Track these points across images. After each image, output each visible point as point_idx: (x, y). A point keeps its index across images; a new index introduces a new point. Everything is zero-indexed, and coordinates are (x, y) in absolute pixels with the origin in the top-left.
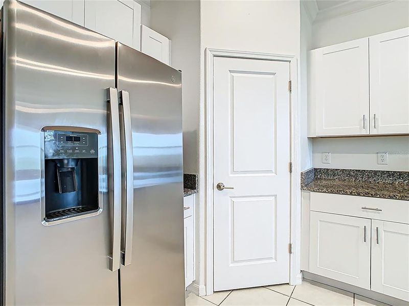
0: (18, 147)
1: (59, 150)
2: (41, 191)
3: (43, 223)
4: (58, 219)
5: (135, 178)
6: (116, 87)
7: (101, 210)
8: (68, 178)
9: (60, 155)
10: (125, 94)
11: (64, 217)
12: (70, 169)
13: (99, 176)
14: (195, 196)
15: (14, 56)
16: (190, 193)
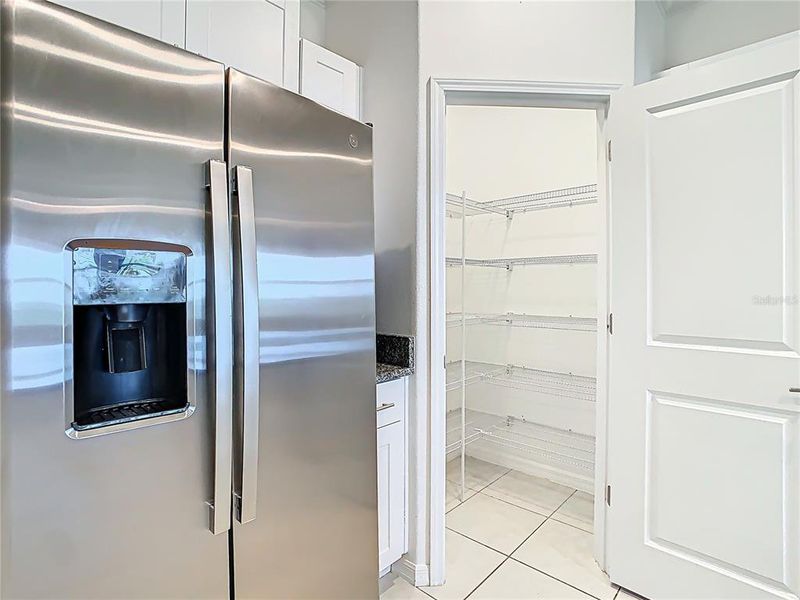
0: (16, 281)
1: (105, 288)
2: (66, 369)
3: (68, 432)
4: (100, 425)
5: (262, 343)
6: (226, 159)
7: (192, 409)
8: (129, 343)
9: (105, 297)
10: (244, 174)
11: (112, 423)
12: (130, 326)
13: (189, 339)
14: (407, 381)
15: (10, 100)
16: (397, 374)
